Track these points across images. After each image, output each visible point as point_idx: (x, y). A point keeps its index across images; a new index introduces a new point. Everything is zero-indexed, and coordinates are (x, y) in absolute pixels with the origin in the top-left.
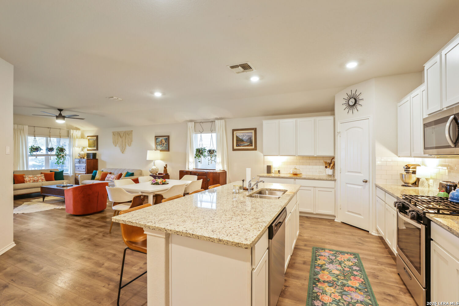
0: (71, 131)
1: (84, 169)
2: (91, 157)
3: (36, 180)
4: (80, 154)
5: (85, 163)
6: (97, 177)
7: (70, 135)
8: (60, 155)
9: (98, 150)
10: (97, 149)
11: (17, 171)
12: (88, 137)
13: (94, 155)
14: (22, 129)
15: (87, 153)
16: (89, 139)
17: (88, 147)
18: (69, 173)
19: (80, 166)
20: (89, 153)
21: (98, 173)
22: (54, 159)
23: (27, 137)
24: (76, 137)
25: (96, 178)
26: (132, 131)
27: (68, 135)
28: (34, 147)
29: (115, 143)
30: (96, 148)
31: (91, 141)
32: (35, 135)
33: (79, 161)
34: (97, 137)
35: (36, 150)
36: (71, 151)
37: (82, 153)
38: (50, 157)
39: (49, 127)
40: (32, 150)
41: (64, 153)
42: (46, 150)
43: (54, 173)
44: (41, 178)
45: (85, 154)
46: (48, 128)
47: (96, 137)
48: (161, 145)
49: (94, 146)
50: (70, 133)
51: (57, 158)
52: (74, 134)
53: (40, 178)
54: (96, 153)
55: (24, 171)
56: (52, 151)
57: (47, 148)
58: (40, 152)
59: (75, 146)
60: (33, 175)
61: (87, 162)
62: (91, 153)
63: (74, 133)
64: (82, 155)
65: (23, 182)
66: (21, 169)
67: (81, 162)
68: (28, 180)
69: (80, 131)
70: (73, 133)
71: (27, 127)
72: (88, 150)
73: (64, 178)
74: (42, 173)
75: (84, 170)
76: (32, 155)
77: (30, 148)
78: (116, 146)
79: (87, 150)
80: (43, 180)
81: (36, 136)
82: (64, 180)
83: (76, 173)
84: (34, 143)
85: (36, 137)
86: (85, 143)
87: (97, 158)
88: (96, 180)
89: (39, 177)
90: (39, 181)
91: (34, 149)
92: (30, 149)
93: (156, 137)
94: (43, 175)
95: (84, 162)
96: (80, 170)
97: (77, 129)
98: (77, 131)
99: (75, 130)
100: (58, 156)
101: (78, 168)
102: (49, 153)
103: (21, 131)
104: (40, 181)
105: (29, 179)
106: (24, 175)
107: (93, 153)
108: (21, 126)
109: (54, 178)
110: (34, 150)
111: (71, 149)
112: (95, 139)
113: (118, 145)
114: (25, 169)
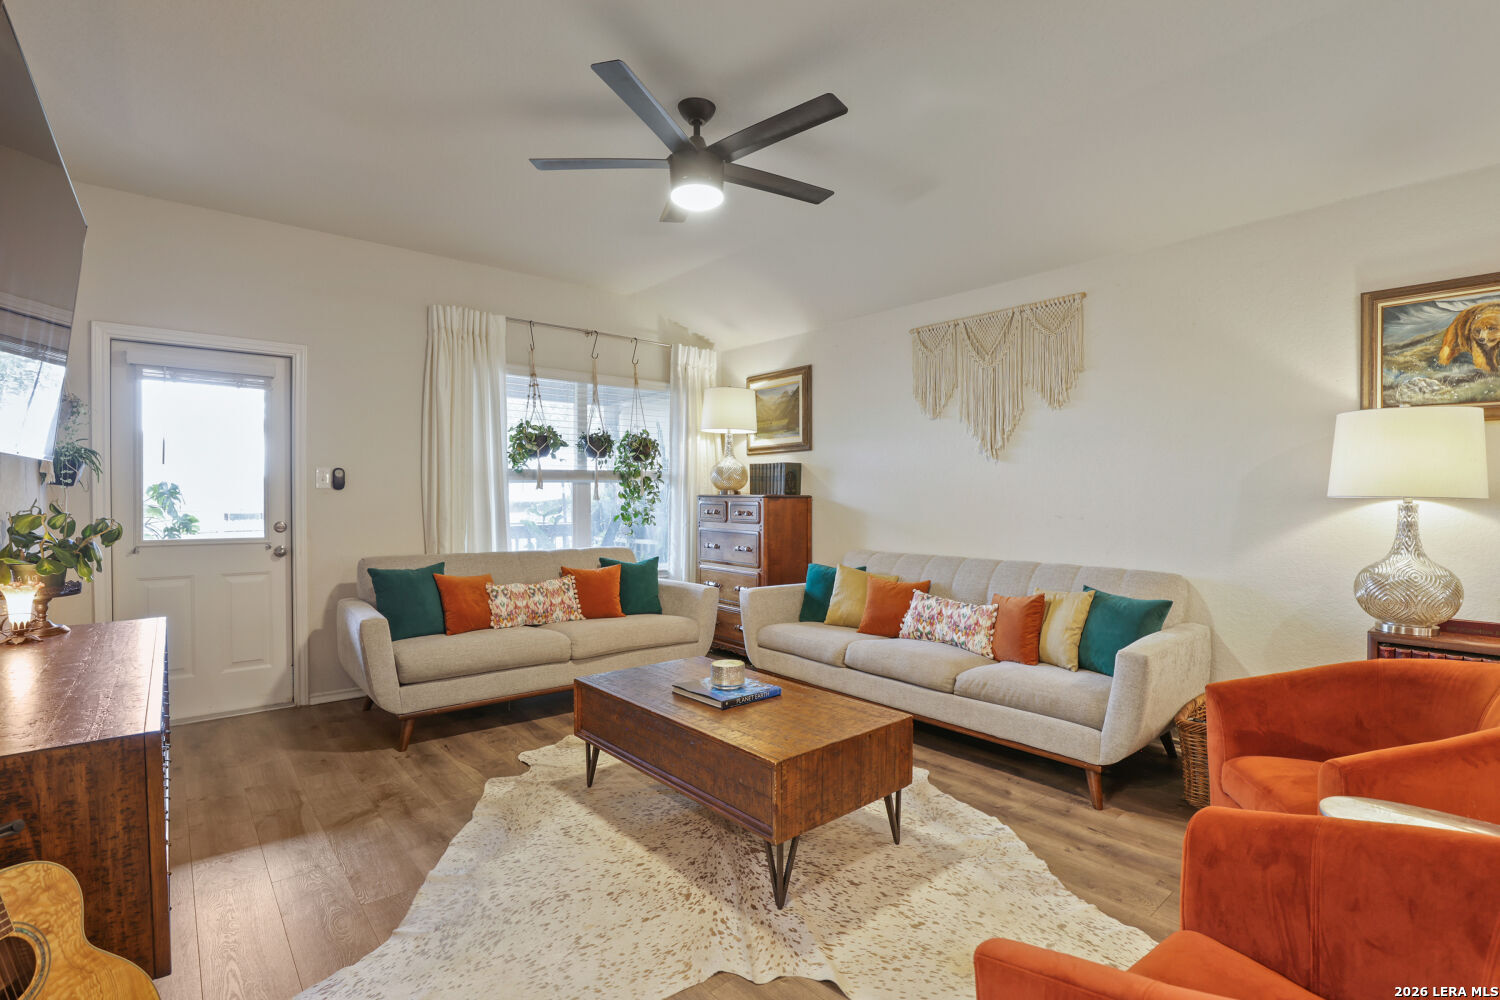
0: (680, 349)
1: (749, 550)
2: (780, 488)
3: (540, 610)
4: (720, 472)
5: (754, 517)
6: (838, 603)
7: (676, 372)
8: (637, 473)
9: (810, 449)
10: (807, 444)
11: (458, 556)
12: (751, 380)
13: (793, 473)
14: (480, 335)
15: (753, 467)
16: (758, 393)
17: (752, 437)
18: (672, 572)
19: (728, 534)
20: (764, 467)
21: (843, 581)
22: (608, 496)
23: (501, 374)
24: (698, 385)
25: (831, 613)
26: (1084, 295)
27: (668, 374)
28: (530, 430)
29: (932, 397)
30: (799, 439)
31: (772, 400)
32: (533, 366)
33: (721, 509)
34: (807, 372)
35: (538, 446)
36: (678, 454)
37: (728, 463)
38: (593, 485)
39: (590, 329)
40: (521, 446)
41: (651, 464)
42: (579, 446)
43: (615, 570)
44: (563, 602)
45: (744, 472)
46: (588, 333)
47: (799, 378)
48: (1458, 358)
49: (790, 428)
50: (676, 364)
51: (621, 489)
52: (690, 369)
53: (557, 600)
54: (799, 465)
55: (487, 557)
56: (603, 455)
57: (584, 438)
58: (554, 456)
59: (697, 432)
60: (527, 583)
61: (768, 514)
62: (775, 466)
63: (691, 362)
64: (729, 478)
65: (481, 621)
66: (478, 549)
67: (733, 514)
68: (504, 612)
69: (714, 355)
70: (687, 364)
71: (502, 320)
72: (752, 451)
73: (665, 600)
74: (564, 573)
75: (751, 558)
76: (522, 475)
77: (514, 433)
78: (936, 412)
79: (753, 449)
80: (570, 609)
81: (537, 371)
82: (659, 612)
83: (707, 570)
84: (531, 409)
85: (539, 380)
86: (739, 411)
87: (803, 493)
88: (835, 624)
89: (554, 593)
90: (555, 616)
91: (529, 438)
92: (512, 437)
93: (1370, 299)
94: (569, 580)
95: (750, 514)
96: (728, 557)
97: (703, 343)
98: (704, 351)
99: (694, 346)
100: (624, 478)
101: (717, 547)
102: (591, 464)
103: (477, 339)
104: (561, 614)
105: (511, 607)
106: (488, 579)
107: (788, 465)
108: (478, 313)
109: (618, 600)
110: (529, 446)
111: (678, 449)
112: (791, 389)
113: (954, 409)
114: (494, 549)
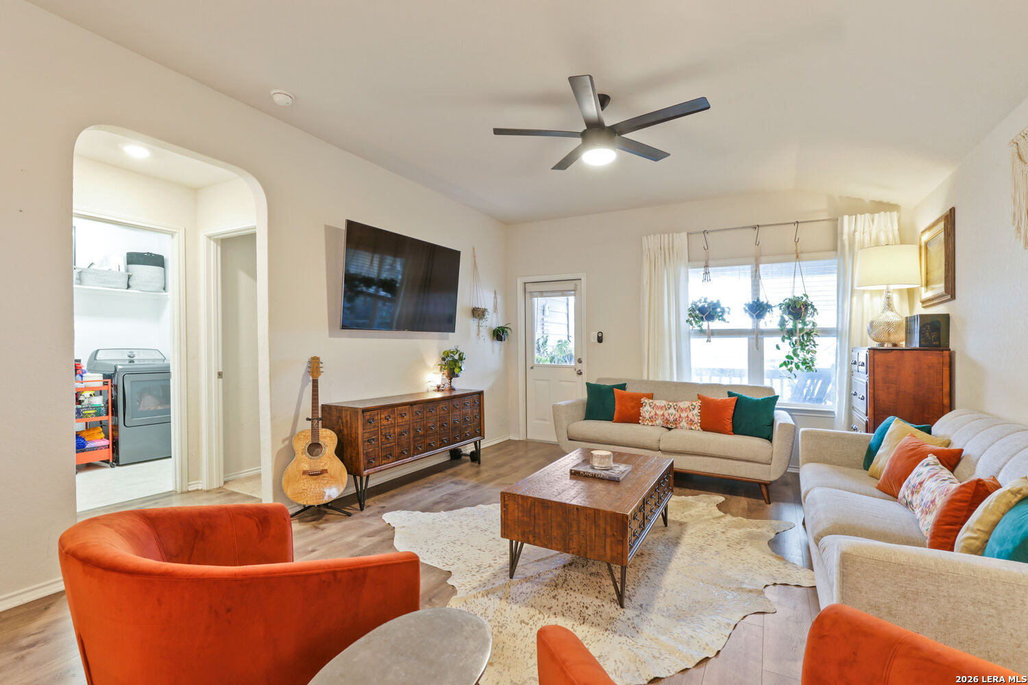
0: (846, 222)
1: (863, 398)
3: (671, 419)
6: (879, 456)
7: (842, 240)
10: (951, 293)
12: (923, 232)
14: (669, 249)
15: (907, 320)
17: (922, 290)
27: (833, 245)
28: (704, 305)
30: (943, 289)
31: (934, 250)
32: (707, 261)
34: (948, 217)
35: (707, 315)
40: (695, 316)
43: (735, 400)
44: (689, 417)
46: (754, 228)
47: (943, 224)
50: (842, 234)
53: (684, 415)
54: (947, 317)
56: (763, 316)
59: (862, 291)
60: (668, 401)
61: (874, 365)
62: (916, 318)
63: (860, 228)
64: (883, 331)
65: (634, 418)
68: (648, 416)
71: (684, 236)
72: (923, 304)
75: (864, 407)
76: (697, 333)
77: (690, 307)
79: (923, 302)
80: (691, 422)
81: (710, 263)
89: (683, 410)
90: (681, 424)
91: (702, 310)
92: (689, 311)
94: (697, 403)
95: (863, 365)
99: (865, 213)
101: (855, 394)
103: (667, 253)
104: (685, 424)
105: (653, 414)
106: (643, 395)
109: (730, 422)
110: (701, 316)
111: (843, 306)
